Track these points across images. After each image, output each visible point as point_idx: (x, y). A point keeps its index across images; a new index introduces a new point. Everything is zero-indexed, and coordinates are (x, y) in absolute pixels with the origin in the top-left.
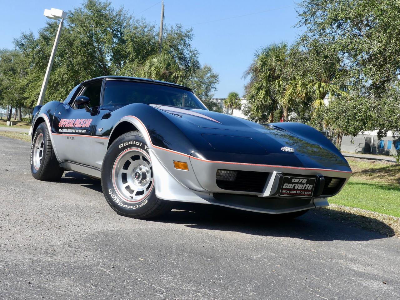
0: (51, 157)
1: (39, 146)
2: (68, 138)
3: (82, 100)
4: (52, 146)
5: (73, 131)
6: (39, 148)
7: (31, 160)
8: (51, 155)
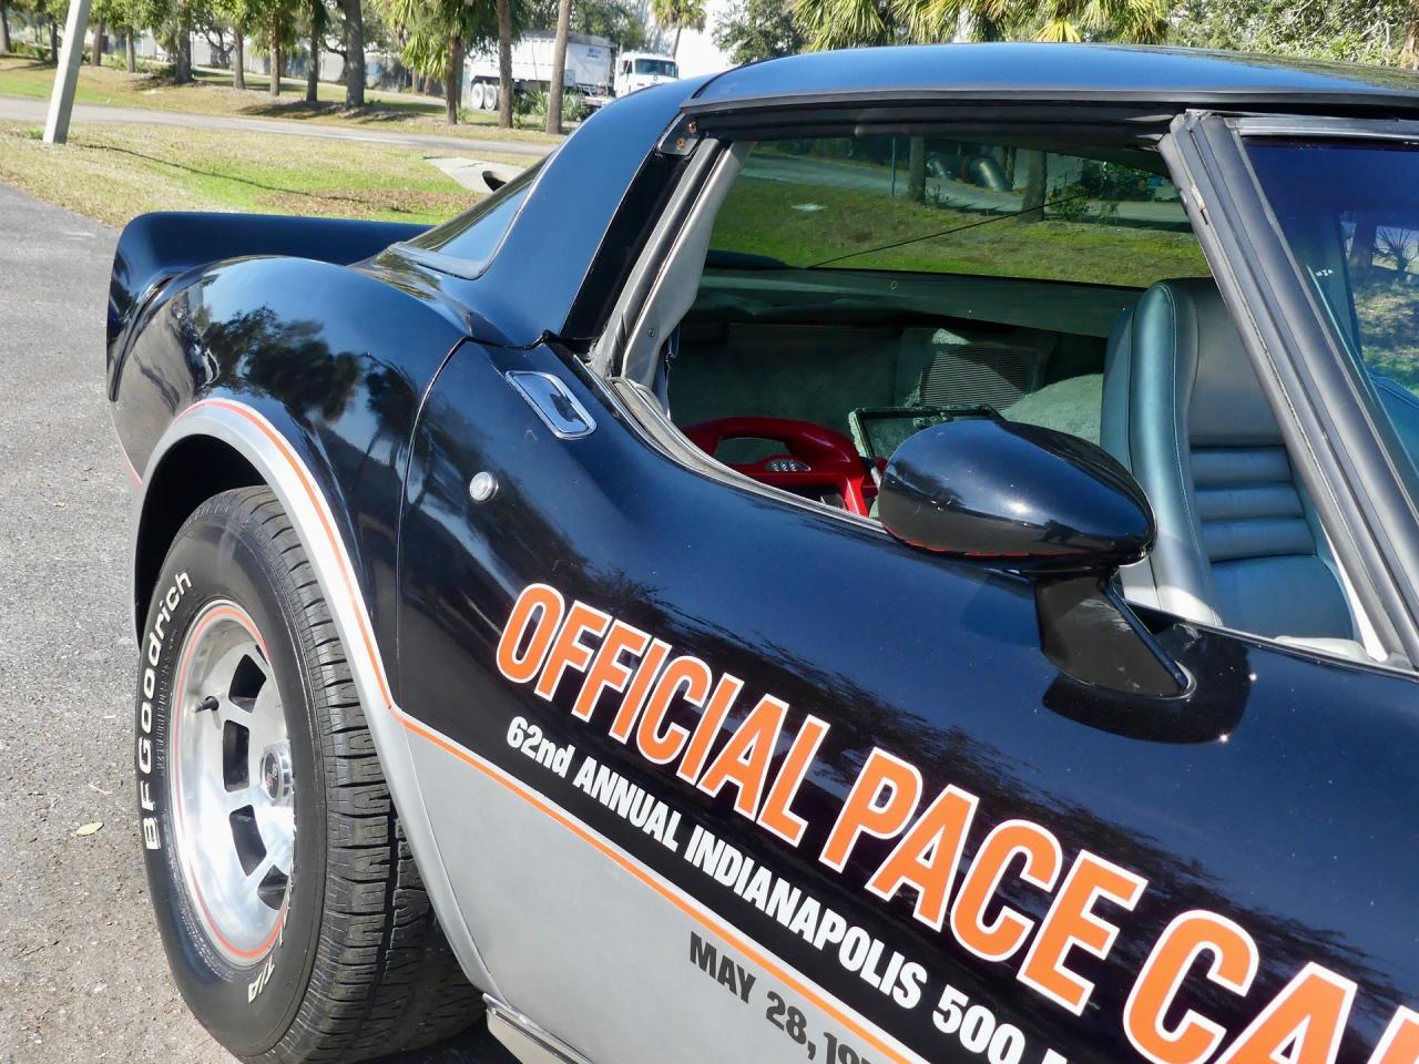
0: (386, 930)
1: (219, 684)
2: (702, 953)
3: (1019, 509)
4: (392, 814)
5: (860, 952)
6: (214, 706)
7: (148, 805)
8: (388, 910)
